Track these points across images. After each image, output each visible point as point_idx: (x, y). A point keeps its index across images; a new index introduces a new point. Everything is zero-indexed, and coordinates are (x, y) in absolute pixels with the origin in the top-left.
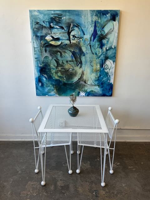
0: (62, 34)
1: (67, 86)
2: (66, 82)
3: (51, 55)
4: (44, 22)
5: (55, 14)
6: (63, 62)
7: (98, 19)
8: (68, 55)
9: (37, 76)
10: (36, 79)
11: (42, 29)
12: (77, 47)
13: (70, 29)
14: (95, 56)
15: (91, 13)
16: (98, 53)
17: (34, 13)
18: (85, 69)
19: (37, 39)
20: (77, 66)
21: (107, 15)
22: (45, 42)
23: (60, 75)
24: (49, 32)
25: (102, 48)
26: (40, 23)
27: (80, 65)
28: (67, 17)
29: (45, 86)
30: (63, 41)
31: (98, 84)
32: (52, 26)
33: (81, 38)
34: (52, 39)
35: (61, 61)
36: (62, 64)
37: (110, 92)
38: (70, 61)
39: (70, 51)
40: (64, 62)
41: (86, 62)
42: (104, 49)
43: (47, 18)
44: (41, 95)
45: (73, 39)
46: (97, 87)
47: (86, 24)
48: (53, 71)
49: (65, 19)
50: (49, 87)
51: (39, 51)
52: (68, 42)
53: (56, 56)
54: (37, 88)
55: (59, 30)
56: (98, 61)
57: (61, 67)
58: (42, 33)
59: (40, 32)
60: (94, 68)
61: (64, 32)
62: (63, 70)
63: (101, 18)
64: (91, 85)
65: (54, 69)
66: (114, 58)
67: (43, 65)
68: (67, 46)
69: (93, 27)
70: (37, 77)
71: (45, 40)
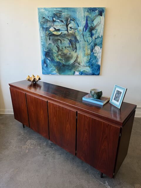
0: (62, 26)
1: (66, 67)
2: (65, 64)
3: (53, 42)
4: (48, 17)
5: (56, 11)
6: (62, 48)
7: (89, 15)
8: (66, 42)
9: (43, 59)
10: (42, 61)
11: (47, 23)
12: (73, 36)
13: (68, 22)
14: (86, 43)
15: (84, 10)
16: (89, 41)
17: (41, 10)
18: (79, 53)
19: (43, 30)
20: (73, 51)
21: (96, 12)
23: (60, 58)
24: (52, 25)
25: (92, 37)
26: (45, 18)
27: (75, 50)
28: (66, 13)
29: (48, 67)
30: (62, 32)
31: (88, 65)
32: (55, 20)
33: (76, 29)
34: (54, 30)
35: (61, 47)
36: (62, 49)
37: (98, 72)
38: (68, 47)
39: (68, 39)
40: (63, 48)
41: (80, 48)
42: (94, 37)
43: (51, 14)
44: (46, 73)
45: (70, 30)
46: (88, 68)
47: (80, 18)
48: (55, 55)
49: (64, 14)
50: (52, 68)
51: (44, 39)
52: (66, 32)
53: (57, 43)
54: (43, 68)
55: (60, 23)
56: (89, 47)
57: (61, 51)
58: (47, 25)
59: (45, 25)
60: (86, 52)
61: (63, 24)
63: (91, 14)
64: (84, 66)
65: (55, 53)
66: (101, 45)
67: (47, 50)
68: (65, 35)
69: (85, 21)
71: (49, 31)
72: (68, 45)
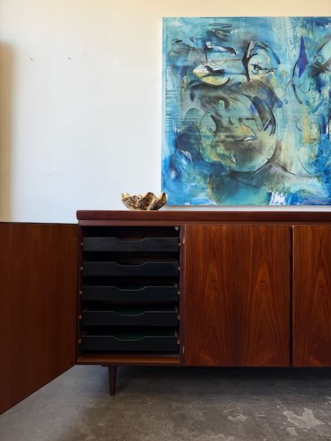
0: (230, 63)
1: (240, 179)
2: (237, 170)
3: (203, 105)
4: (191, 39)
5: (216, 25)
6: (230, 122)
7: (309, 34)
8: (243, 106)
9: (168, 154)
10: (165, 161)
11: (188, 53)
12: (265, 88)
13: (249, 53)
14: (304, 107)
15: (292, 23)
16: (311, 101)
17: (173, 23)
18: (282, 136)
19: (175, 74)
20: (265, 130)
21: (327, 26)
22: (193, 79)
23: (222, 152)
24: (202, 59)
25: (320, 92)
26: (183, 42)
27: (270, 127)
28: (242, 30)
29: (183, 180)
30: (232, 77)
31: (316, 173)
32: (210, 47)
33: (272, 70)
34: (208, 72)
35: (227, 119)
36: (229, 126)
38: (247, 119)
39: (247, 96)
40: (233, 122)
41: (285, 121)
42: (325, 92)
43: (199, 33)
45: (255, 72)
46: (315, 181)
47: (283, 43)
48: (206, 143)
50: (195, 182)
51: (176, 98)
52: (243, 79)
53: (216, 107)
54: (164, 185)
55: (224, 56)
56: (314, 118)
57: (225, 131)
58: (186, 61)
60: (306, 133)
61: (234, 58)
62: (231, 139)
63: (313, 32)
64: (300, 175)
65: (208, 137)
67: (183, 128)
68: (240, 86)
69: (298, 49)
70: (167, 158)
71: (192, 74)
72: (247, 114)
